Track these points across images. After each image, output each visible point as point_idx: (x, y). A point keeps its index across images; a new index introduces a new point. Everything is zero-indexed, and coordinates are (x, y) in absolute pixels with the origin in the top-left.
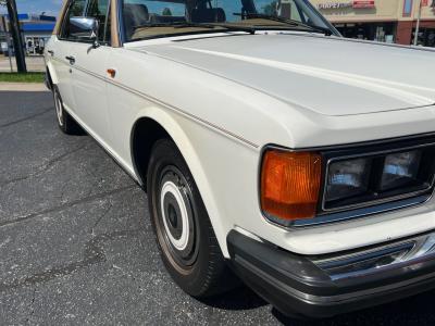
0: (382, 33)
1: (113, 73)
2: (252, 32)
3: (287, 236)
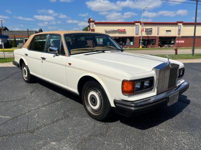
0: (129, 41)
1: (70, 64)
2: (104, 52)
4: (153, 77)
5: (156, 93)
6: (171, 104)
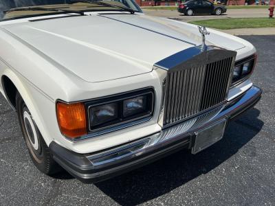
3: (74, 145)
4: (151, 89)
5: (162, 124)
6: (200, 149)
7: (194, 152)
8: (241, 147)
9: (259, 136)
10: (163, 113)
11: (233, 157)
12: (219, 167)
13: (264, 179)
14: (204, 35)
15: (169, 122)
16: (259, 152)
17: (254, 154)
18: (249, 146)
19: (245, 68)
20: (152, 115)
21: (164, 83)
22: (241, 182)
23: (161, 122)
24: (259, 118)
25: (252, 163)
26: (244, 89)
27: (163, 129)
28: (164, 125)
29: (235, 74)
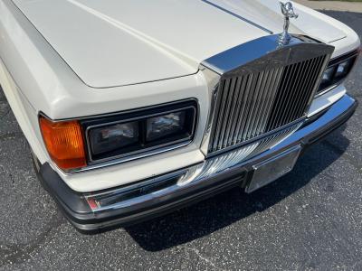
4: (193, 102)
5: (206, 151)
6: (258, 186)
7: (249, 190)
8: (314, 176)
9: (341, 160)
10: (209, 135)
11: (302, 190)
12: (281, 204)
13: (340, 228)
14: (287, 19)
15: (217, 148)
16: (338, 185)
17: (331, 189)
18: (325, 174)
19: (340, 69)
20: (192, 139)
21: (215, 91)
22: (308, 229)
23: (205, 149)
24: (344, 134)
25: (326, 201)
26: (333, 99)
27: (207, 159)
28: (209, 152)
29: (325, 77)
